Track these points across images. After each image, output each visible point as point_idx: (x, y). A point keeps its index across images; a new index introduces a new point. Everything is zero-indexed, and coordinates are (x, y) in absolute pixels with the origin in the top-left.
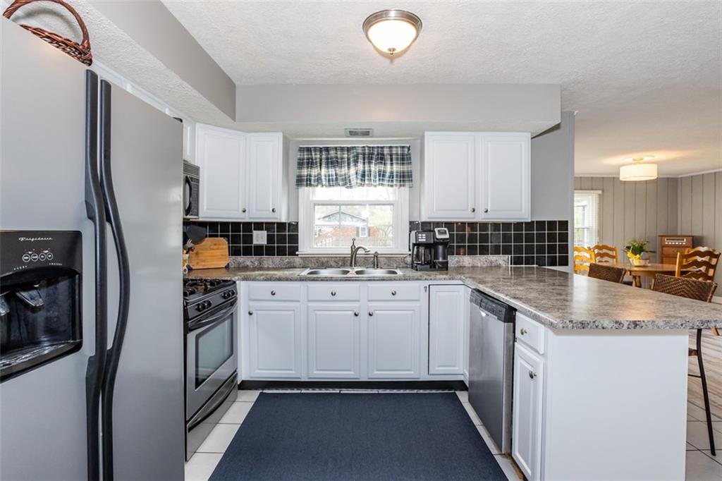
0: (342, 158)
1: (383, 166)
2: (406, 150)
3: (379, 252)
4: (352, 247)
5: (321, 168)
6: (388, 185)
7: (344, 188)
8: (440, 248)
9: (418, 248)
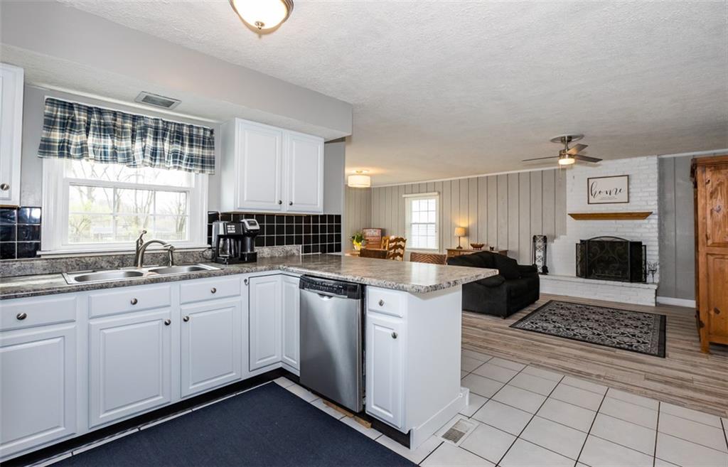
0: (123, 128)
1: (180, 146)
2: (208, 133)
3: (175, 247)
4: (138, 241)
5: (87, 135)
6: (186, 169)
7: (125, 166)
8: (248, 239)
9: (225, 240)
